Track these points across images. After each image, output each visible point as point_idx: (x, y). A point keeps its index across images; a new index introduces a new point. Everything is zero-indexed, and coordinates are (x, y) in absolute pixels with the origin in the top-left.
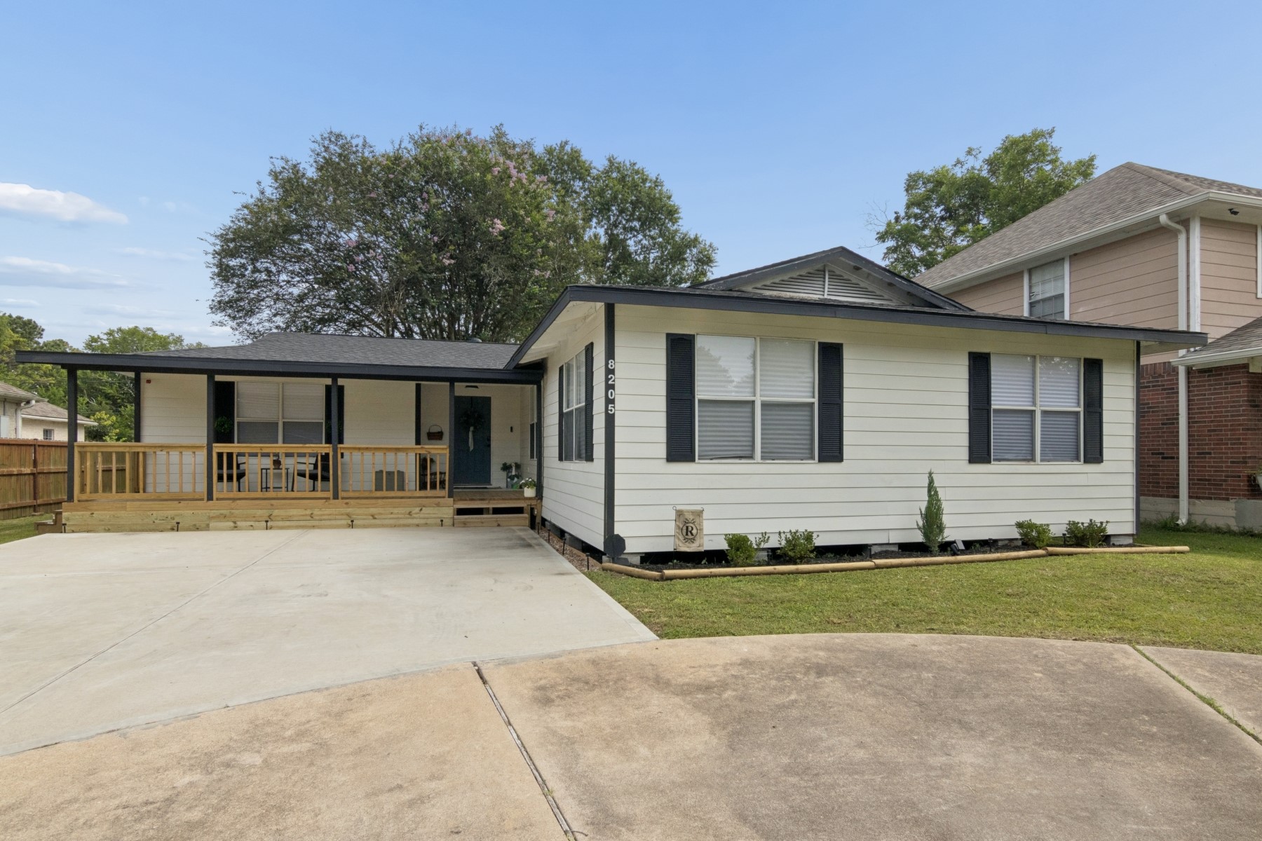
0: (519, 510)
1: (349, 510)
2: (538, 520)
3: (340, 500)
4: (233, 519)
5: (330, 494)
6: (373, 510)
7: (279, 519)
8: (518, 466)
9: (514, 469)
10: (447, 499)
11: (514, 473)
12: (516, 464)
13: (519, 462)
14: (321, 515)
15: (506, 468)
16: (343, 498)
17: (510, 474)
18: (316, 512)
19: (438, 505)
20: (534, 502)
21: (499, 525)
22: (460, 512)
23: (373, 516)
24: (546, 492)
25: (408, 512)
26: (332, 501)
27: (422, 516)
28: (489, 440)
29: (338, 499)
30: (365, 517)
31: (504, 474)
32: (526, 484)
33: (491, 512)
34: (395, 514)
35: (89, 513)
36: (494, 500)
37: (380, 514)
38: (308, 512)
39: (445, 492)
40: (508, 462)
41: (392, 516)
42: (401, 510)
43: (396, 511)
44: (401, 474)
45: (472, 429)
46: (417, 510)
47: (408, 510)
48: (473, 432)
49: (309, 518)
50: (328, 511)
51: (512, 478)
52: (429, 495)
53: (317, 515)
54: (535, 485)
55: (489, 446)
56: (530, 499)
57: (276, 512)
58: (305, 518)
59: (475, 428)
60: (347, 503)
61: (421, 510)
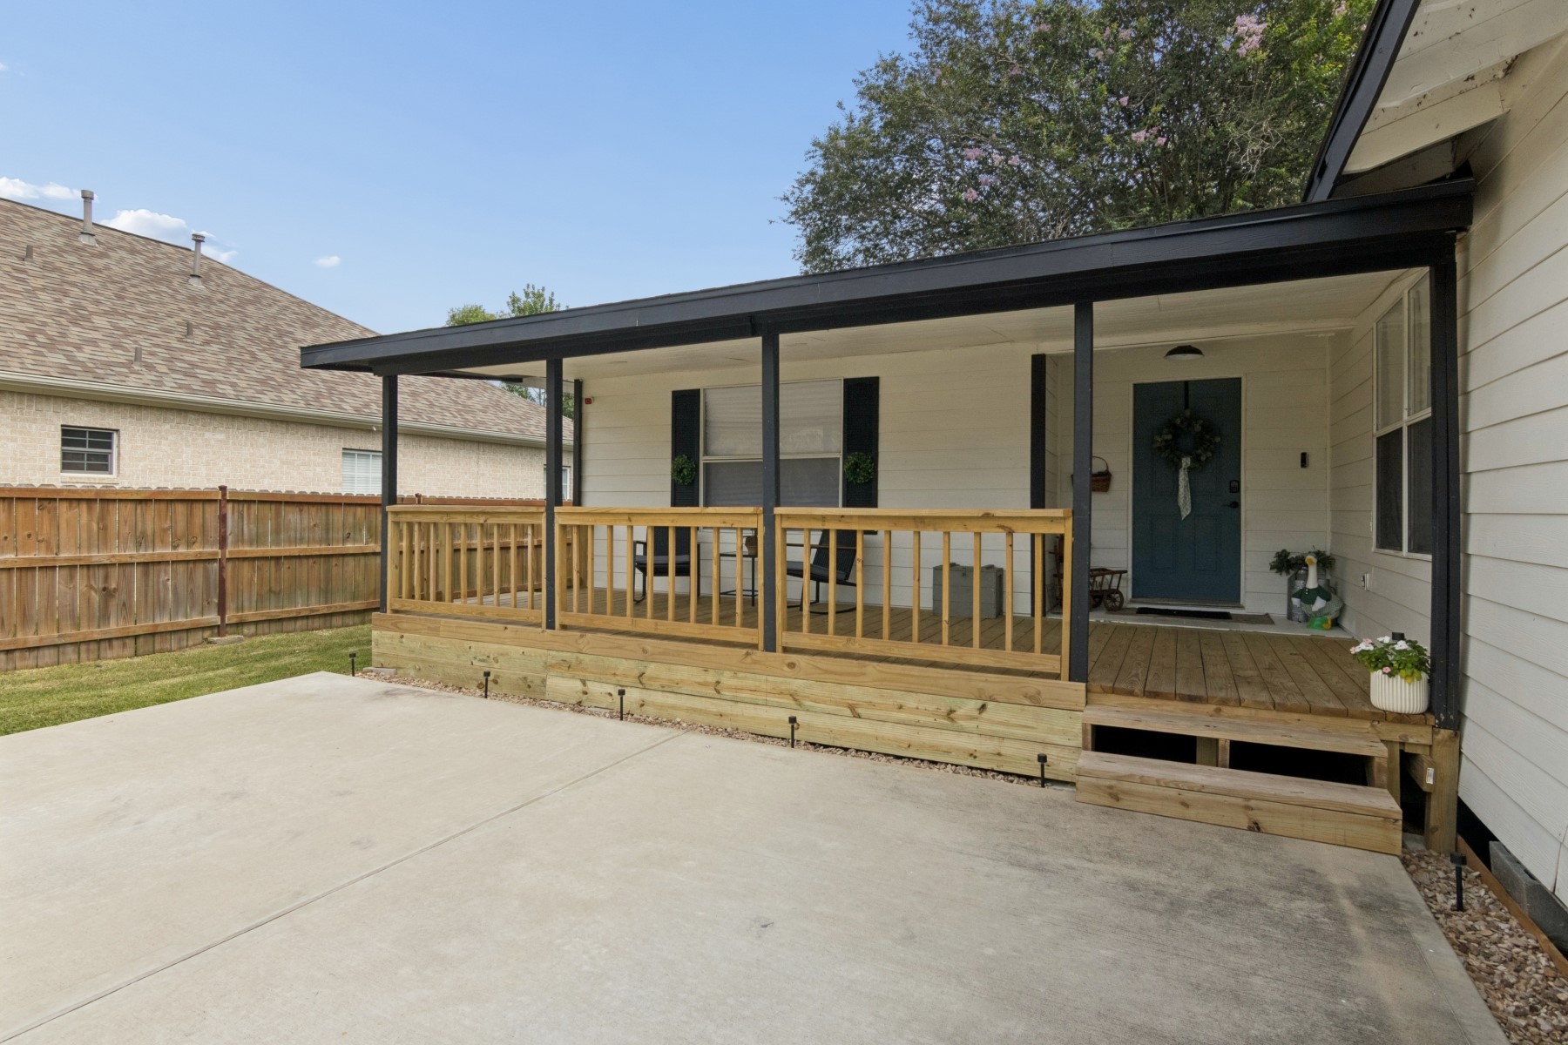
0: (1351, 769)
1: (796, 684)
2: (1439, 815)
3: (779, 654)
4: (582, 674)
5: (757, 635)
6: (854, 693)
7: (656, 685)
8: (1325, 562)
9: (1313, 571)
10: (1064, 682)
11: (1312, 583)
12: (1318, 554)
13: (1326, 546)
14: (737, 689)
15: (1287, 564)
16: (786, 650)
17: (1299, 584)
18: (727, 679)
19: (1035, 700)
20: (1418, 737)
21: (1256, 827)
22: (1106, 739)
23: (852, 708)
24: (1475, 703)
25: (944, 710)
26: (760, 654)
27: (985, 727)
28: (1236, 489)
29: (774, 650)
30: (832, 708)
31: (1282, 580)
32: (1379, 659)
33: (1225, 756)
34: (911, 711)
35: (398, 634)
36: (1239, 703)
37: (871, 705)
38: (711, 678)
39: (1059, 662)
40: (1294, 550)
41: (902, 716)
42: (927, 702)
43: (911, 701)
44: (996, 577)
45: (1186, 462)
46: (972, 705)
47: (945, 703)
48: (1190, 470)
49: (712, 692)
50: (750, 681)
51: (1307, 597)
52: (1008, 664)
53: (729, 688)
54: (1420, 665)
55: (1236, 505)
56: (1401, 718)
57: (652, 669)
58: (703, 691)
59: (1196, 459)
60: (792, 665)
61: (983, 707)
